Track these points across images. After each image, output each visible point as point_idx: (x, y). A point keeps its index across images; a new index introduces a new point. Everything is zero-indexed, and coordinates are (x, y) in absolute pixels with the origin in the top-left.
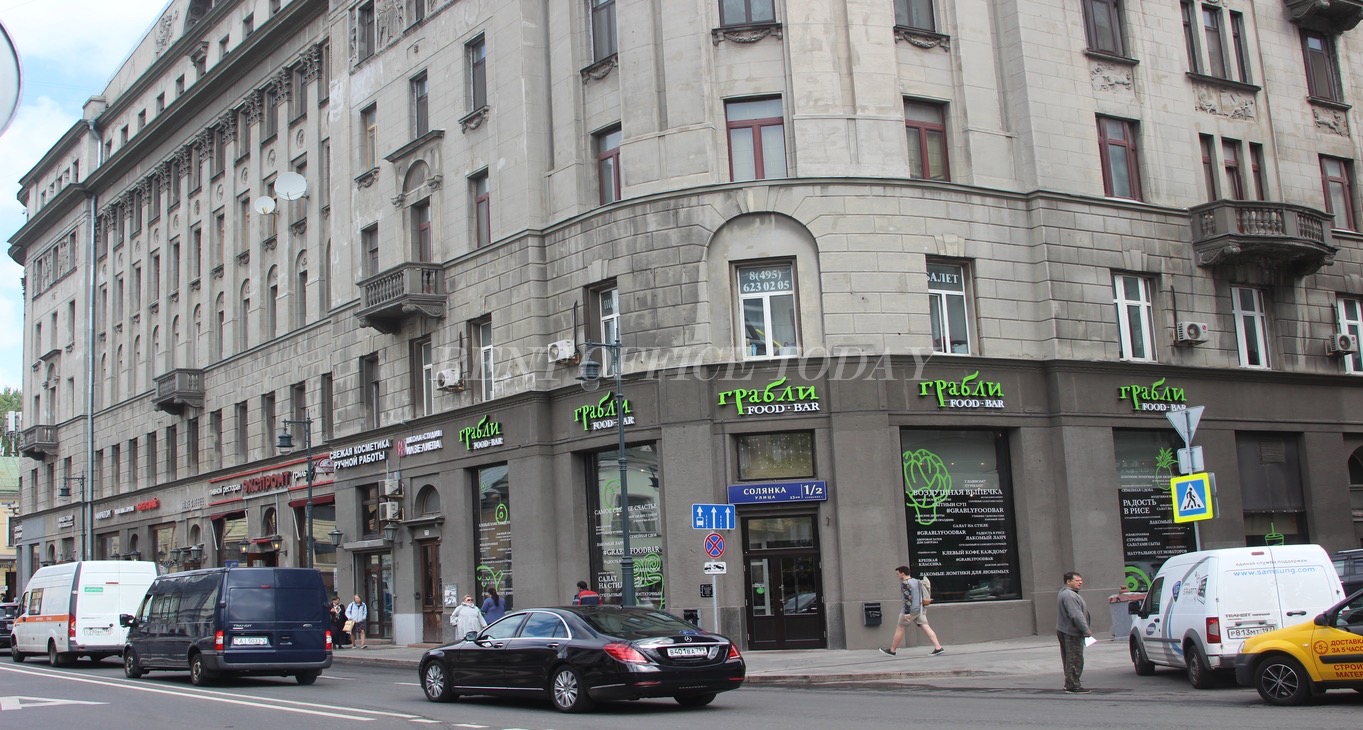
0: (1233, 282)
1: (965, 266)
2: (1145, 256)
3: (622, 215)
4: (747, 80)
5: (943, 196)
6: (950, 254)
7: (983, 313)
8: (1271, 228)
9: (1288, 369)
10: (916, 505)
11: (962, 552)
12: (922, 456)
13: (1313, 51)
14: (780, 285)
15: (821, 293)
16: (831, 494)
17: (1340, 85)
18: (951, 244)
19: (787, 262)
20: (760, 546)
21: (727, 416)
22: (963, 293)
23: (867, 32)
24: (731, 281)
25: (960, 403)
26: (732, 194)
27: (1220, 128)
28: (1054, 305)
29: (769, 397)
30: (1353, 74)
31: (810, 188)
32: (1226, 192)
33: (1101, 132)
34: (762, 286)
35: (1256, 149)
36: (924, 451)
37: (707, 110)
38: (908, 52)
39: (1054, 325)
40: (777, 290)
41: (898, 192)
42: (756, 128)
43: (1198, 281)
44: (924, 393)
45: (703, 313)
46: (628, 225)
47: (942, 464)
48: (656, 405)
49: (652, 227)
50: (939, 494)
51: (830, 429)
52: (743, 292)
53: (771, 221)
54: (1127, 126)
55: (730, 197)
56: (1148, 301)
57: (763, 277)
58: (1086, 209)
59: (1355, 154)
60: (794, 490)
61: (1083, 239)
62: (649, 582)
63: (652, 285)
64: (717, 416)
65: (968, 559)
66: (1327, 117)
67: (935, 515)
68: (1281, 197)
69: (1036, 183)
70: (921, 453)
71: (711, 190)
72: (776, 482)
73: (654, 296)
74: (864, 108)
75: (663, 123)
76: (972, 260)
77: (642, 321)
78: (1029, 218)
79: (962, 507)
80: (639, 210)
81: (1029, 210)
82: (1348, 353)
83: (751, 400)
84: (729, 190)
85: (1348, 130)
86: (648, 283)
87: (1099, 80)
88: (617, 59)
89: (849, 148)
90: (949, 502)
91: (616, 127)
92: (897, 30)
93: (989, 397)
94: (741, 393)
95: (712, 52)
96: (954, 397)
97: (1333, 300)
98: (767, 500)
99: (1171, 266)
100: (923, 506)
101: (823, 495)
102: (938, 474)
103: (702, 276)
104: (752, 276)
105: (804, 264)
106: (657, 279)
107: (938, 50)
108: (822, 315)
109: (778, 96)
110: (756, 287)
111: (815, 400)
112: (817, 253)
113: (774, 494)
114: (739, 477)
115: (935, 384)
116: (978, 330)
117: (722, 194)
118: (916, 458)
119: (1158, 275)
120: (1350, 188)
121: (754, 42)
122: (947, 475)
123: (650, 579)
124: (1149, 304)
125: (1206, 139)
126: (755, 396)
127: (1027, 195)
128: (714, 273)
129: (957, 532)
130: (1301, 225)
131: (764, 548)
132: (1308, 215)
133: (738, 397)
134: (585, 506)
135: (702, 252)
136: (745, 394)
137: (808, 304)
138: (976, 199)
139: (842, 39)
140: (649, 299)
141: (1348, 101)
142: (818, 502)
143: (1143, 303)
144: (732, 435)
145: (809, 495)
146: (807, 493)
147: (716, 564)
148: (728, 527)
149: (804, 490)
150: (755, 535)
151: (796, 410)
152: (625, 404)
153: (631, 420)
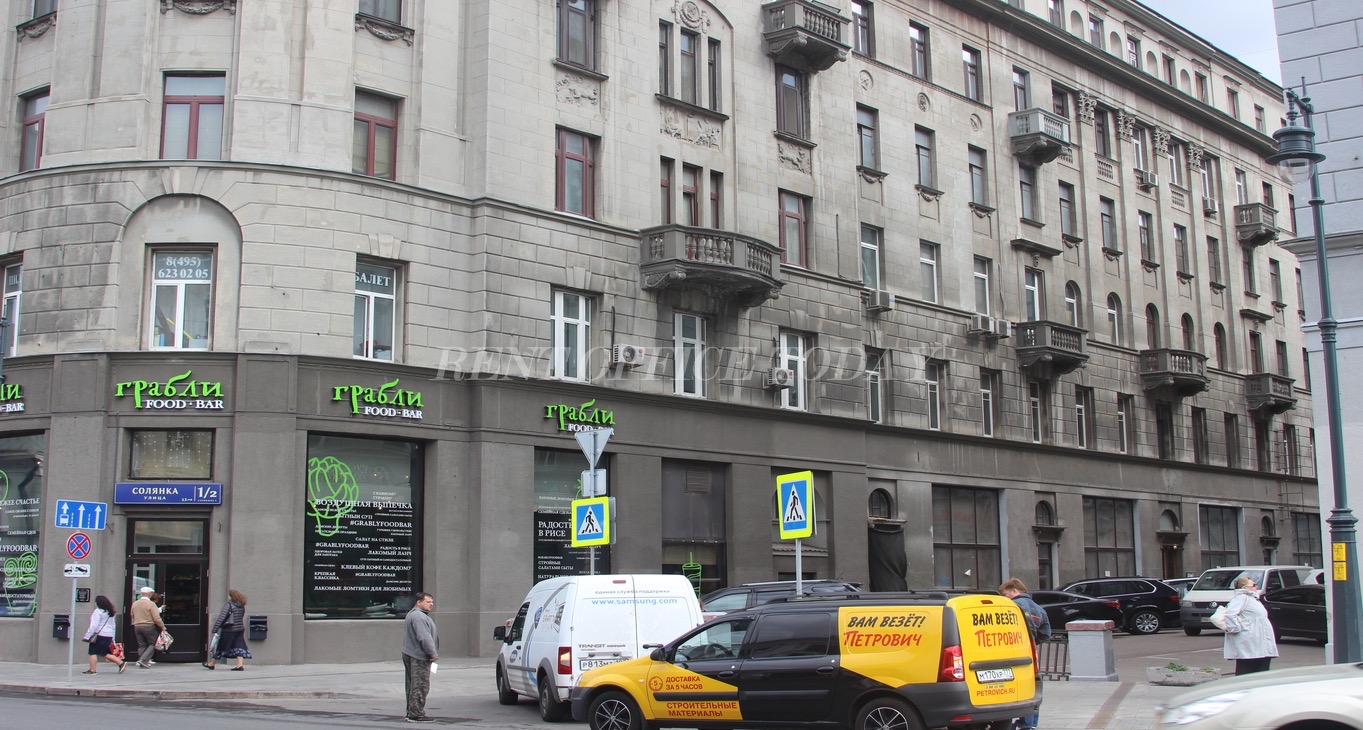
0: (677, 308)
1: (398, 269)
2: (589, 274)
3: (38, 184)
4: (191, 53)
5: (384, 194)
6: (383, 255)
7: (410, 319)
8: (719, 257)
9: (723, 399)
10: (318, 515)
11: (362, 567)
12: (330, 464)
13: (787, 88)
14: (199, 273)
15: (240, 285)
16: (225, 498)
17: (808, 123)
18: (386, 245)
19: (207, 250)
20: (148, 549)
21: (124, 408)
22: (393, 297)
23: (326, 16)
24: (145, 264)
25: (375, 410)
26: (158, 172)
27: (682, 153)
28: (488, 316)
29: (170, 391)
30: (822, 114)
31: (242, 173)
32: (681, 216)
33: (560, 145)
34: (178, 273)
35: (717, 177)
36: (332, 458)
37: (143, 82)
38: (367, 40)
39: (485, 337)
40: (194, 278)
41: (335, 185)
42: (195, 104)
43: (641, 304)
44: (338, 397)
45: (111, 296)
46: (43, 196)
47: (350, 473)
48: (48, 392)
49: (68, 200)
50: (343, 505)
51: (232, 428)
52: (157, 278)
53: (196, 204)
54: (587, 141)
55: (155, 175)
56: (587, 320)
57: (181, 263)
58: (533, 221)
59: (814, 192)
60: (187, 491)
61: (527, 252)
62: (23, 582)
63: (60, 263)
64: (113, 407)
65: (369, 575)
66: (792, 152)
67: (337, 527)
68: (736, 228)
69: (484, 190)
70: (329, 461)
71: (136, 166)
72: (169, 482)
73: (61, 275)
74: (311, 95)
75: (95, 91)
76: (406, 263)
77: (45, 301)
78: (473, 225)
79: (368, 520)
80: (56, 181)
81: (473, 217)
82: (785, 387)
83: (150, 393)
84: (153, 168)
85: (811, 168)
86: (56, 260)
87: (565, 92)
88: (55, 17)
89: (289, 134)
90: (354, 515)
91: (44, 92)
92: (359, 18)
93: (407, 406)
94: (141, 385)
95: (158, 20)
96: (370, 404)
97: (775, 334)
98: (157, 500)
99: (614, 286)
100: (326, 516)
101: (217, 498)
102: (345, 484)
103: (115, 258)
104: (170, 261)
105: (226, 254)
106: (66, 258)
107: (400, 43)
108: (238, 308)
109: (222, 74)
110: (172, 273)
111: (219, 398)
112: (241, 242)
113: (165, 495)
114: (130, 475)
115: (350, 389)
116: (404, 336)
117: (146, 171)
118: (323, 466)
119: (601, 294)
120: (806, 226)
121: (204, 14)
122: (355, 485)
123: (25, 579)
124: (589, 324)
125: (667, 163)
126: (156, 389)
127: (474, 201)
128: (129, 253)
129: (360, 546)
130: (750, 256)
131: (153, 552)
132: (760, 247)
133: (138, 389)
135: (118, 231)
136: (145, 386)
137: (224, 296)
138: (419, 201)
139: (299, 21)
140: (55, 277)
141: (814, 140)
142: (212, 506)
143: (581, 322)
144: (126, 429)
145: (202, 498)
146: (201, 495)
147: (79, 566)
148: (97, 527)
149: (198, 492)
150: (142, 538)
151: (198, 407)
152: (16, 389)
153: (20, 407)
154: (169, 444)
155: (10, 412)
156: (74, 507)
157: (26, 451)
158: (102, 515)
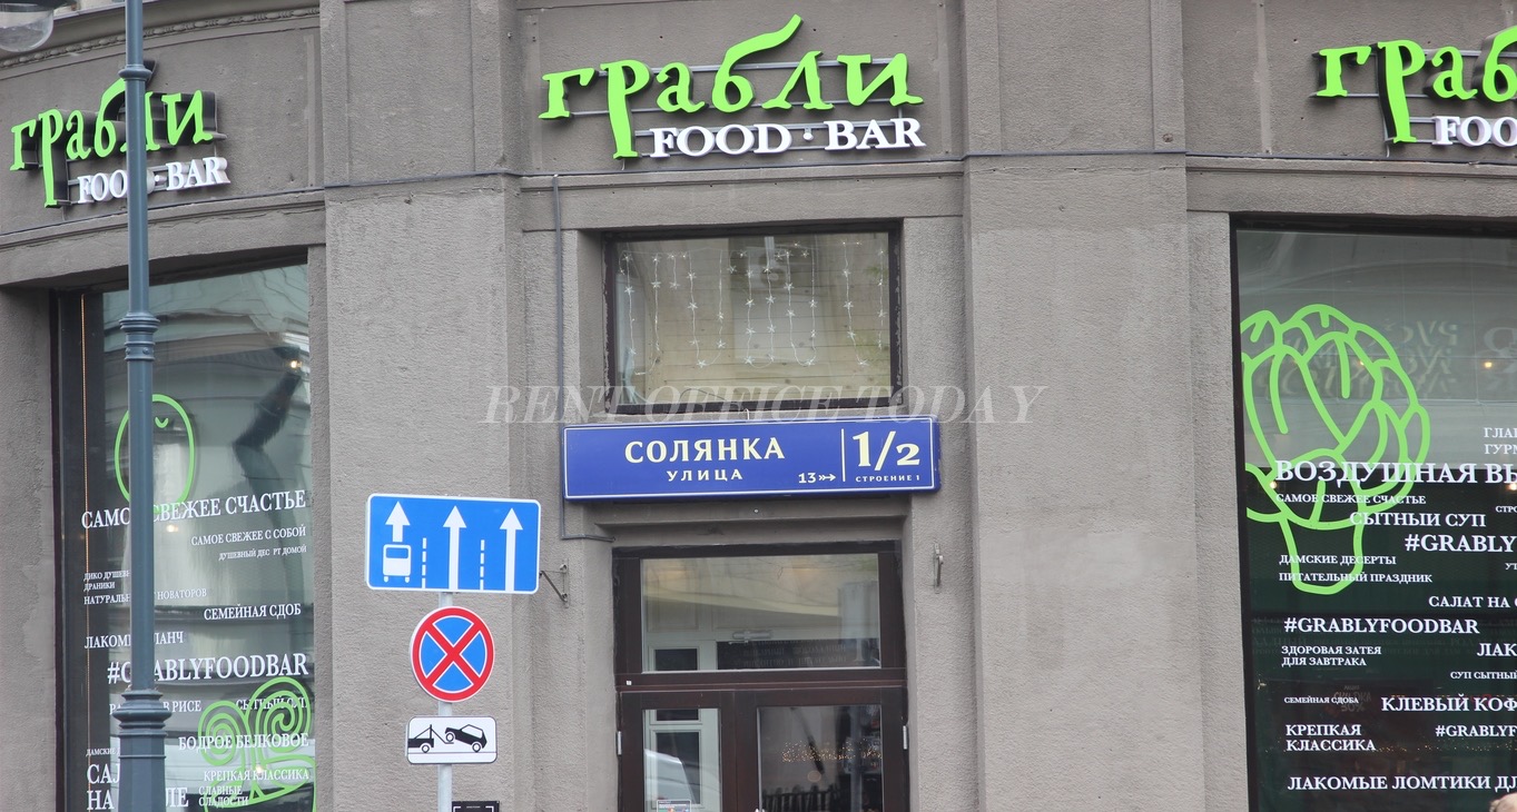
10: (1285, 518)
12: (1318, 333)
16: (951, 469)
20: (689, 658)
21: (574, 158)
25: (1474, 129)
29: (732, 92)
36: (1325, 313)
44: (1334, 87)
47: (1393, 363)
48: (308, 113)
51: (959, 215)
60: (813, 448)
64: (537, 161)
67: (1359, 561)
70: (1313, 321)
72: (750, 418)
79: (1469, 532)
83: (663, 102)
90: (1417, 511)
94: (630, 75)
96: (1457, 106)
98: (712, 483)
100: (1314, 523)
101: (921, 470)
102: (1377, 404)
111: (906, 110)
113: (740, 463)
115: (1379, 56)
118: (1296, 340)
122: (1415, 406)
126: (682, 89)
129: (1444, 627)
131: (708, 665)
133: (617, 91)
134: (47, 496)
136: (641, 81)
142: (904, 498)
144: (589, 235)
145: (869, 471)
146: (864, 461)
147: (457, 724)
148: (510, 587)
149: (854, 448)
150: (670, 612)
151: (834, 145)
152: (196, 108)
153: (213, 170)
154: (738, 277)
155: (183, 192)
156: (426, 518)
157: (245, 318)
158: (526, 539)
